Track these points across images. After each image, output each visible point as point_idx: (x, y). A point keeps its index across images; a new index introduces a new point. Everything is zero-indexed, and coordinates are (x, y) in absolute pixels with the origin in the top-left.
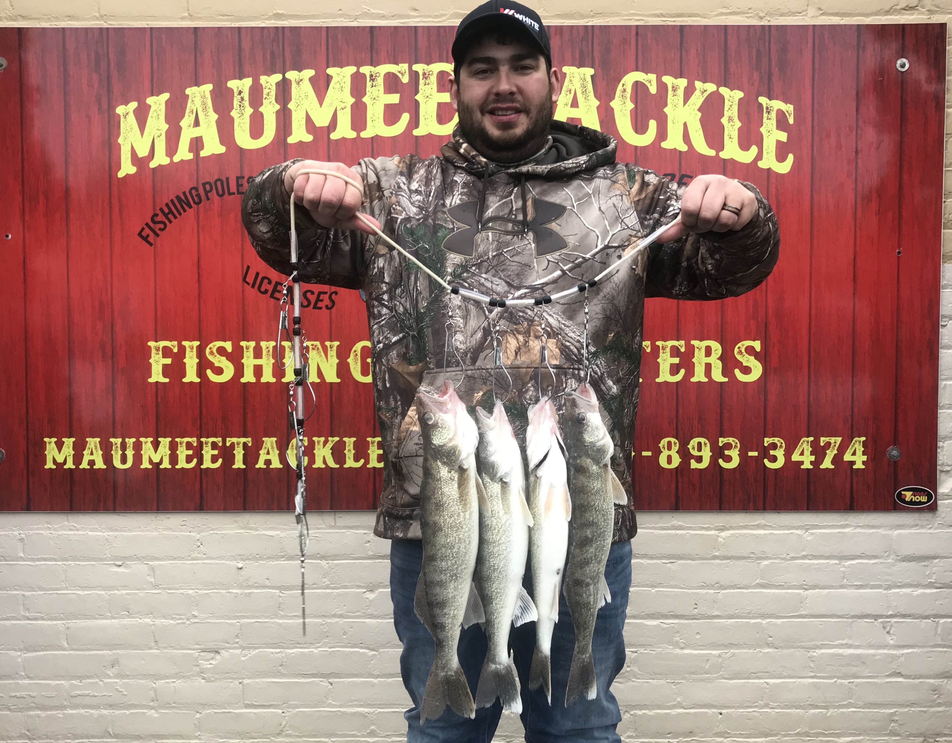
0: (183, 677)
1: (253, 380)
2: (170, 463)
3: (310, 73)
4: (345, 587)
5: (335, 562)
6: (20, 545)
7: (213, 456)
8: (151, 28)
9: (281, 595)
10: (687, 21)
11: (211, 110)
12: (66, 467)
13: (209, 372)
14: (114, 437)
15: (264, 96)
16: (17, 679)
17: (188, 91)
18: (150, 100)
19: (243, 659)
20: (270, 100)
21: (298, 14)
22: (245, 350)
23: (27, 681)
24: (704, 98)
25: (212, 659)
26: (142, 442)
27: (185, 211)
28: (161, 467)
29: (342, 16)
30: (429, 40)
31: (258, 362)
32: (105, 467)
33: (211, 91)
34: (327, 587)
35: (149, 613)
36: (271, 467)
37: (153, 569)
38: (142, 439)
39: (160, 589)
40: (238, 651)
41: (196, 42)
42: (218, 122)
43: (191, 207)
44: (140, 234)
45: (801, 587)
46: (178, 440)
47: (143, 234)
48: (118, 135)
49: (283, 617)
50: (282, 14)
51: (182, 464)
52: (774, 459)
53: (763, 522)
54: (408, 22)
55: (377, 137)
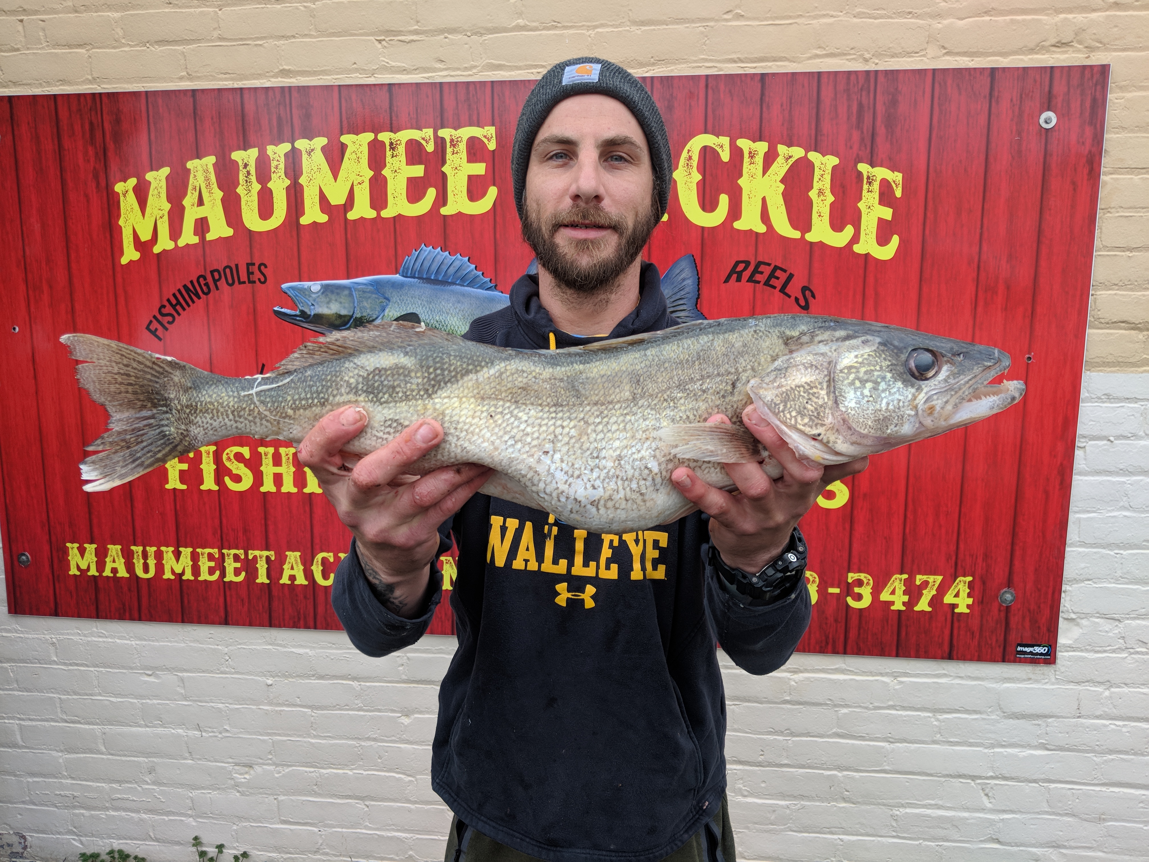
0: (219, 789)
1: (273, 489)
2: (193, 574)
3: (321, 141)
4: (379, 710)
5: (368, 684)
6: (52, 648)
7: (235, 569)
8: (146, 92)
9: (313, 714)
10: (770, 67)
11: (215, 186)
12: (89, 574)
13: (227, 479)
14: (135, 545)
15: (273, 170)
16: (61, 778)
17: (190, 165)
18: (150, 176)
19: (277, 775)
20: (279, 175)
21: (307, 69)
22: (263, 457)
23: (69, 781)
24: (788, 167)
25: (247, 773)
26: (162, 552)
27: (193, 302)
28: (184, 578)
29: (357, 70)
30: (457, 99)
31: (278, 470)
32: (127, 575)
33: (214, 165)
34: (360, 709)
35: (182, 724)
36: (296, 583)
37: (182, 680)
38: (163, 548)
39: (190, 700)
40: (272, 768)
41: (195, 109)
42: (223, 200)
43: (199, 298)
44: (148, 328)
45: (886, 740)
46: (199, 550)
47: (151, 327)
48: (119, 216)
49: (315, 737)
50: (289, 71)
51: (204, 576)
52: (859, 597)
53: (844, 666)
54: (434, 77)
55: (399, 217)
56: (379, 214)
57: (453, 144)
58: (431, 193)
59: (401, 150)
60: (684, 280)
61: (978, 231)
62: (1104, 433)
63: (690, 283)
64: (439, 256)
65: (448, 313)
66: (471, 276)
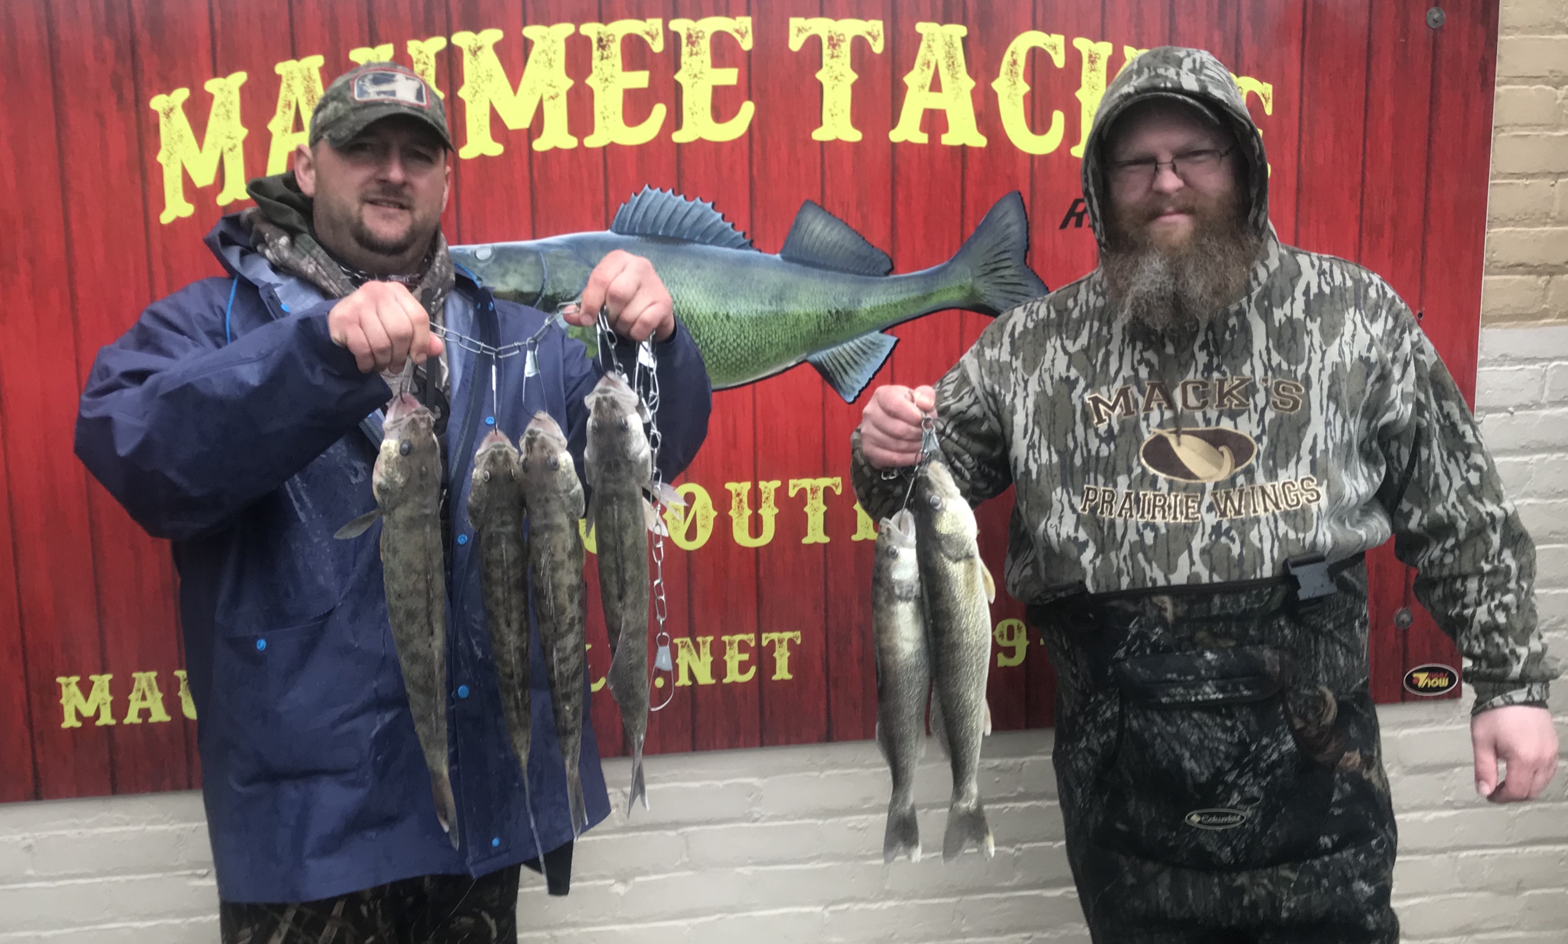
3: (493, 35)
12: (99, 723)
17: (280, 68)
18: (211, 85)
32: (168, 719)
33: (320, 69)
48: (157, 148)
55: (612, 146)
56: (581, 143)
57: (692, 40)
58: (659, 112)
59: (615, 48)
60: (1008, 226)
61: (1361, 158)
62: (1503, 403)
63: (1016, 230)
64: (670, 203)
65: (682, 284)
66: (716, 230)
